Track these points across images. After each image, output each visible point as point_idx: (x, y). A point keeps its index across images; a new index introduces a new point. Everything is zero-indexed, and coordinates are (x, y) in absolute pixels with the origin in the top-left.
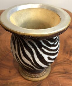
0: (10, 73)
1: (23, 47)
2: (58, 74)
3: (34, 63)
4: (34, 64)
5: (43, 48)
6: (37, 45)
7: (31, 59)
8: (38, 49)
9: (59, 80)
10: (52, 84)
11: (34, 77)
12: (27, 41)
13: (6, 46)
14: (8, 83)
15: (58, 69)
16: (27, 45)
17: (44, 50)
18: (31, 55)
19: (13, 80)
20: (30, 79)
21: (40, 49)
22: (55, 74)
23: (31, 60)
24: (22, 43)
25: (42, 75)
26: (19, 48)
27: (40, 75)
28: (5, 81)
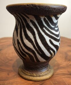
0: (9, 75)
1: (25, 29)
2: (63, 75)
3: (35, 45)
4: (36, 47)
5: (44, 29)
6: (39, 25)
7: (33, 40)
8: (40, 29)
9: (64, 80)
10: (56, 84)
11: (36, 75)
12: (29, 21)
13: (6, 57)
14: (6, 83)
15: (62, 72)
16: (29, 25)
17: (45, 31)
18: (33, 36)
19: (11, 81)
20: (31, 78)
21: (41, 29)
22: (59, 75)
23: (33, 42)
24: (25, 24)
25: (44, 74)
26: (22, 31)
27: (43, 74)
28: (2, 82)
